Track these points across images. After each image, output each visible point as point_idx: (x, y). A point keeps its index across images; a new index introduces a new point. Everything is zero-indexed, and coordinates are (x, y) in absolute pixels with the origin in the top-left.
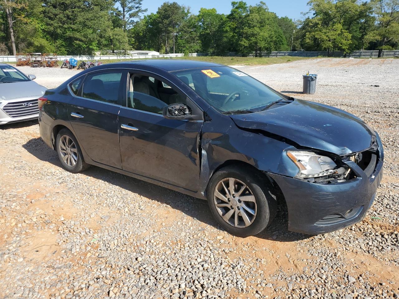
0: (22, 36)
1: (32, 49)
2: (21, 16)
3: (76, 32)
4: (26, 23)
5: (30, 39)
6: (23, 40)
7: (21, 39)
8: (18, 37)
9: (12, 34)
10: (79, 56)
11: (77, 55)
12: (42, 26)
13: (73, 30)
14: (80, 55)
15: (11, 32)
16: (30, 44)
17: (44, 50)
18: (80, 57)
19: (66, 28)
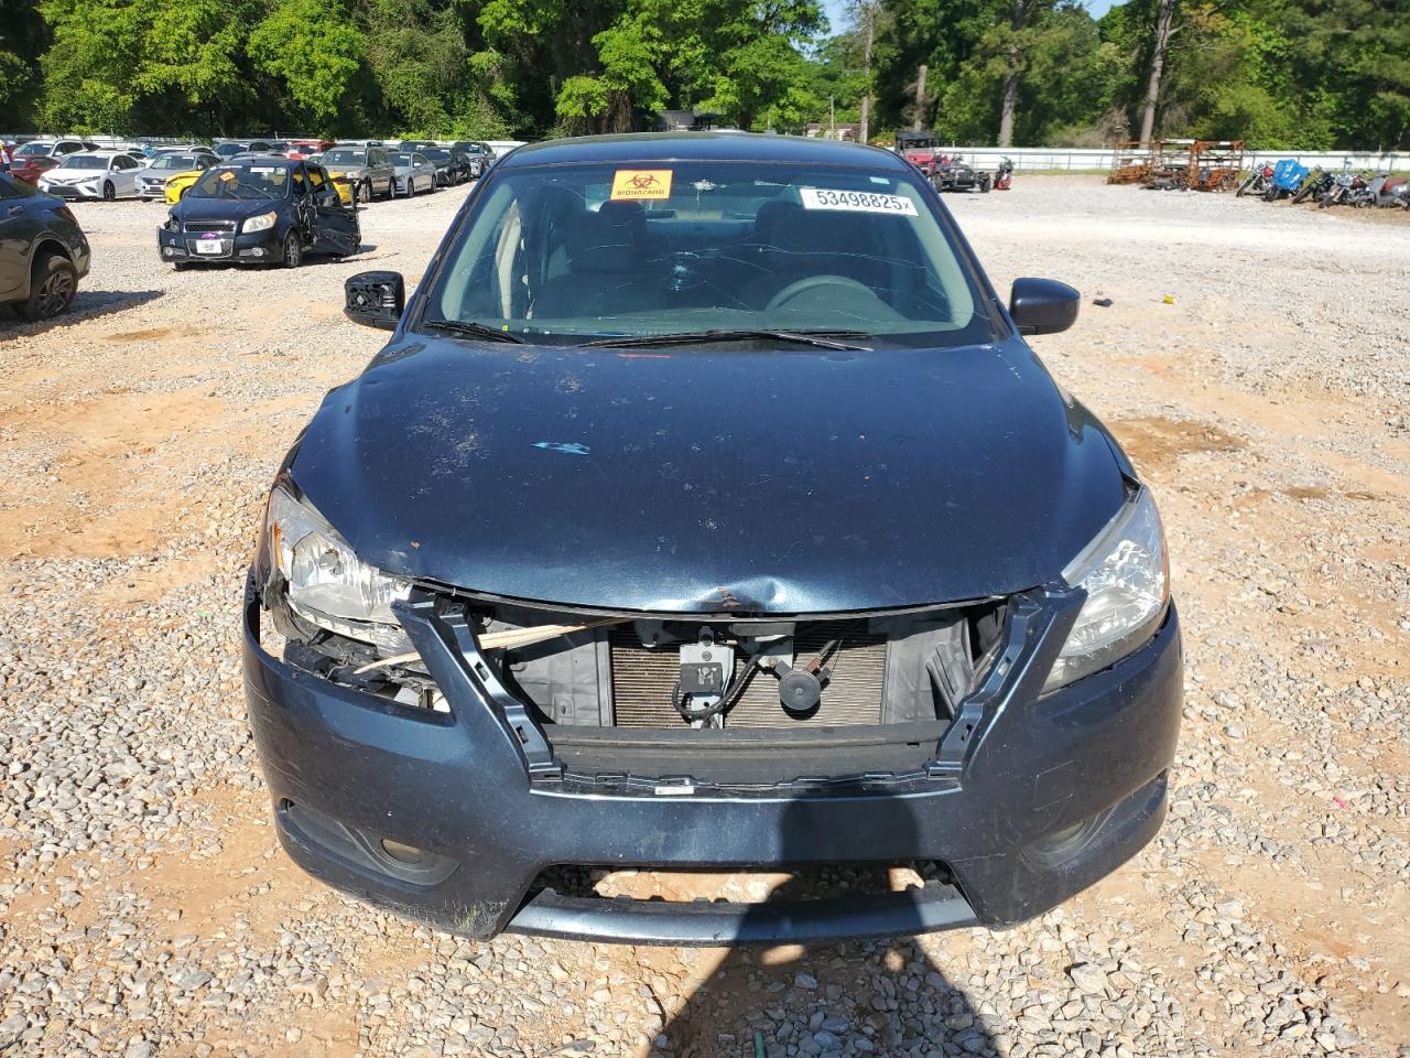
0: (1184, 81)
1: (1205, 125)
2: (1201, 8)
3: (1396, 57)
4: (1213, 35)
5: (1209, 90)
6: (1184, 96)
7: (1178, 92)
8: (1172, 86)
9: (1157, 75)
10: (1379, 153)
11: (1376, 149)
12: (1269, 38)
13: (1389, 48)
14: (1386, 149)
15: (1155, 70)
16: (1204, 109)
17: (1248, 128)
18: (1383, 157)
19: (1359, 44)
